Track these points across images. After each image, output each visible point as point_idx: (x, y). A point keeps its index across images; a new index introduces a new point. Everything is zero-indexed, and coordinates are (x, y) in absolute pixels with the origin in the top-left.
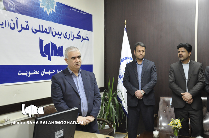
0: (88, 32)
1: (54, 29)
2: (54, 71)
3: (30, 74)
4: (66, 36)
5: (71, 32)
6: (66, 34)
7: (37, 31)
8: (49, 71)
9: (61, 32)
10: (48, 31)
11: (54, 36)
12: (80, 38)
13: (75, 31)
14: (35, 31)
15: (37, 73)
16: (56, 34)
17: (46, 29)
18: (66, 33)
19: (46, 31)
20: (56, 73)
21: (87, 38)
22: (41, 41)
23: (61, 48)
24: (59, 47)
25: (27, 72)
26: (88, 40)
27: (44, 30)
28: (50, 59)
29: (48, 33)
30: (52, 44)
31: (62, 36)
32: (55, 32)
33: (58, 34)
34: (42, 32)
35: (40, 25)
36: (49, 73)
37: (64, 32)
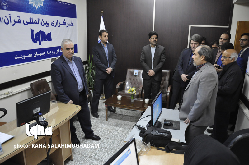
0: (73, 19)
1: (42, 20)
2: (44, 53)
3: (25, 57)
4: (53, 25)
5: (57, 20)
7: (28, 23)
8: (41, 53)
9: (49, 22)
10: (37, 22)
11: (43, 25)
12: (65, 25)
13: (61, 19)
14: (26, 23)
15: (30, 56)
16: (45, 24)
17: (35, 21)
18: (54, 22)
19: (35, 22)
21: (72, 24)
22: (32, 31)
23: (49, 35)
25: (22, 56)
27: (34, 22)
28: (40, 44)
29: (38, 23)
30: (42, 32)
31: (50, 25)
32: (44, 22)
33: (47, 24)
34: (33, 23)
35: (30, 18)
37: (51, 21)
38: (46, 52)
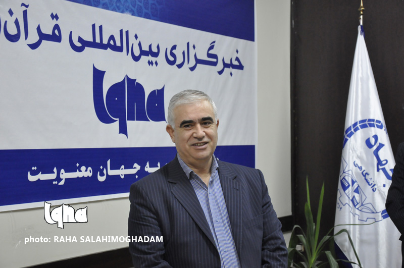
0: (241, 43)
1: (136, 37)
2: (137, 167)
3: (65, 175)
4: (171, 59)
5: (188, 44)
6: (174, 51)
7: (85, 44)
8: (123, 167)
9: (158, 47)
10: (118, 44)
11: (136, 59)
12: (215, 64)
13: (201, 40)
14: (79, 45)
15: (85, 172)
16: (143, 53)
17: (112, 38)
18: (174, 47)
19: (112, 42)
20: (142, 173)
21: (236, 63)
22: (98, 76)
23: (158, 95)
24: (153, 93)
25: (55, 170)
26: (240, 67)
27: (105, 42)
28: (123, 130)
29: (120, 49)
30: (131, 82)
31: (161, 58)
32: (140, 45)
33: (150, 53)
34: (101, 46)
35: (94, 26)
36: (122, 172)
37: (165, 46)
38: (143, 167)
